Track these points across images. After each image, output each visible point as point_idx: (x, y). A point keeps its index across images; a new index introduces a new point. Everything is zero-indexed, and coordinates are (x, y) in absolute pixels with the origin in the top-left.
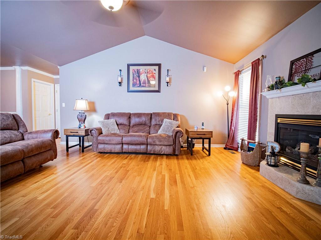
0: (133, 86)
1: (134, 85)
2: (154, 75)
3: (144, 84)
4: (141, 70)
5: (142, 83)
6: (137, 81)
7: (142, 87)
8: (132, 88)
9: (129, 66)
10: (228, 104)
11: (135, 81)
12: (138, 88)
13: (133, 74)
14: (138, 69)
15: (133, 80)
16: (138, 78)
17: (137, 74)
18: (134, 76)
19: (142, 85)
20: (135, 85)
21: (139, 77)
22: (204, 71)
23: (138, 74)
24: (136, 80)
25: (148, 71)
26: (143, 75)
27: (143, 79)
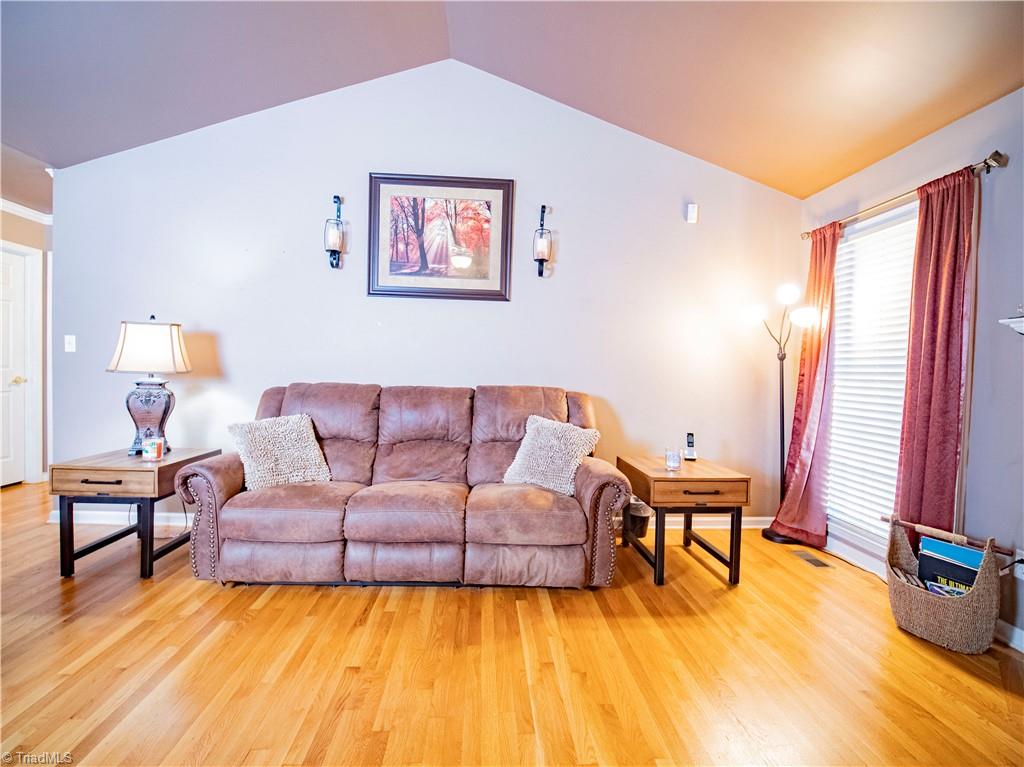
0: (391, 271)
1: (396, 266)
2: (486, 226)
3: (440, 263)
4: (428, 205)
5: (430, 257)
6: (410, 247)
7: (431, 275)
8: (386, 280)
9: (375, 181)
10: (782, 358)
11: (401, 247)
12: (412, 278)
13: (395, 220)
14: (415, 199)
15: (394, 245)
16: (413, 237)
17: (411, 220)
18: (400, 228)
19: (430, 266)
20: (401, 267)
21: (419, 232)
22: (686, 218)
23: (416, 220)
24: (407, 245)
25: (460, 208)
26: (437, 222)
27: (438, 240)
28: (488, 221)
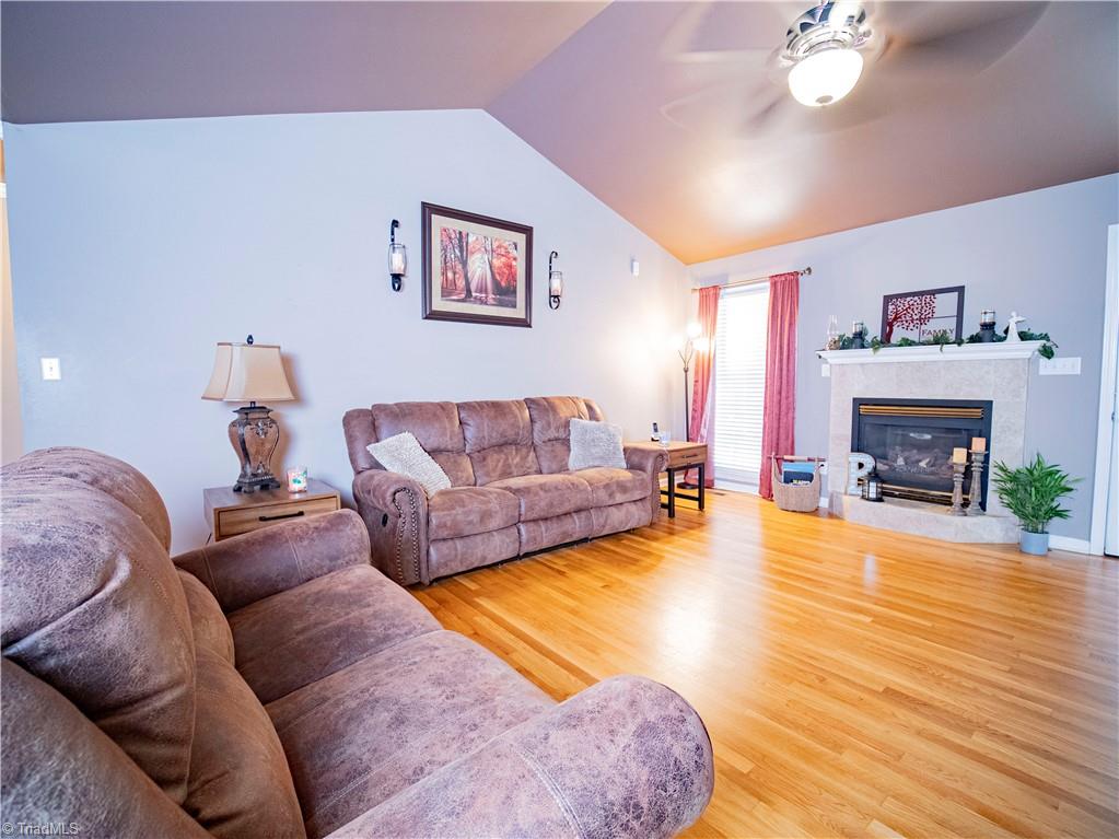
0: (442, 296)
1: (447, 292)
2: (514, 263)
3: (481, 292)
4: (471, 239)
5: (473, 287)
6: (457, 276)
7: (475, 303)
8: (439, 304)
9: (428, 210)
10: (686, 371)
11: (450, 275)
12: (460, 304)
13: (444, 249)
14: (460, 233)
15: (444, 274)
16: (460, 267)
17: (457, 251)
18: (448, 258)
19: (474, 294)
20: (450, 294)
21: (464, 264)
22: (632, 271)
23: (461, 251)
24: (455, 273)
25: (495, 245)
26: (477, 256)
27: (479, 272)
28: (515, 259)
